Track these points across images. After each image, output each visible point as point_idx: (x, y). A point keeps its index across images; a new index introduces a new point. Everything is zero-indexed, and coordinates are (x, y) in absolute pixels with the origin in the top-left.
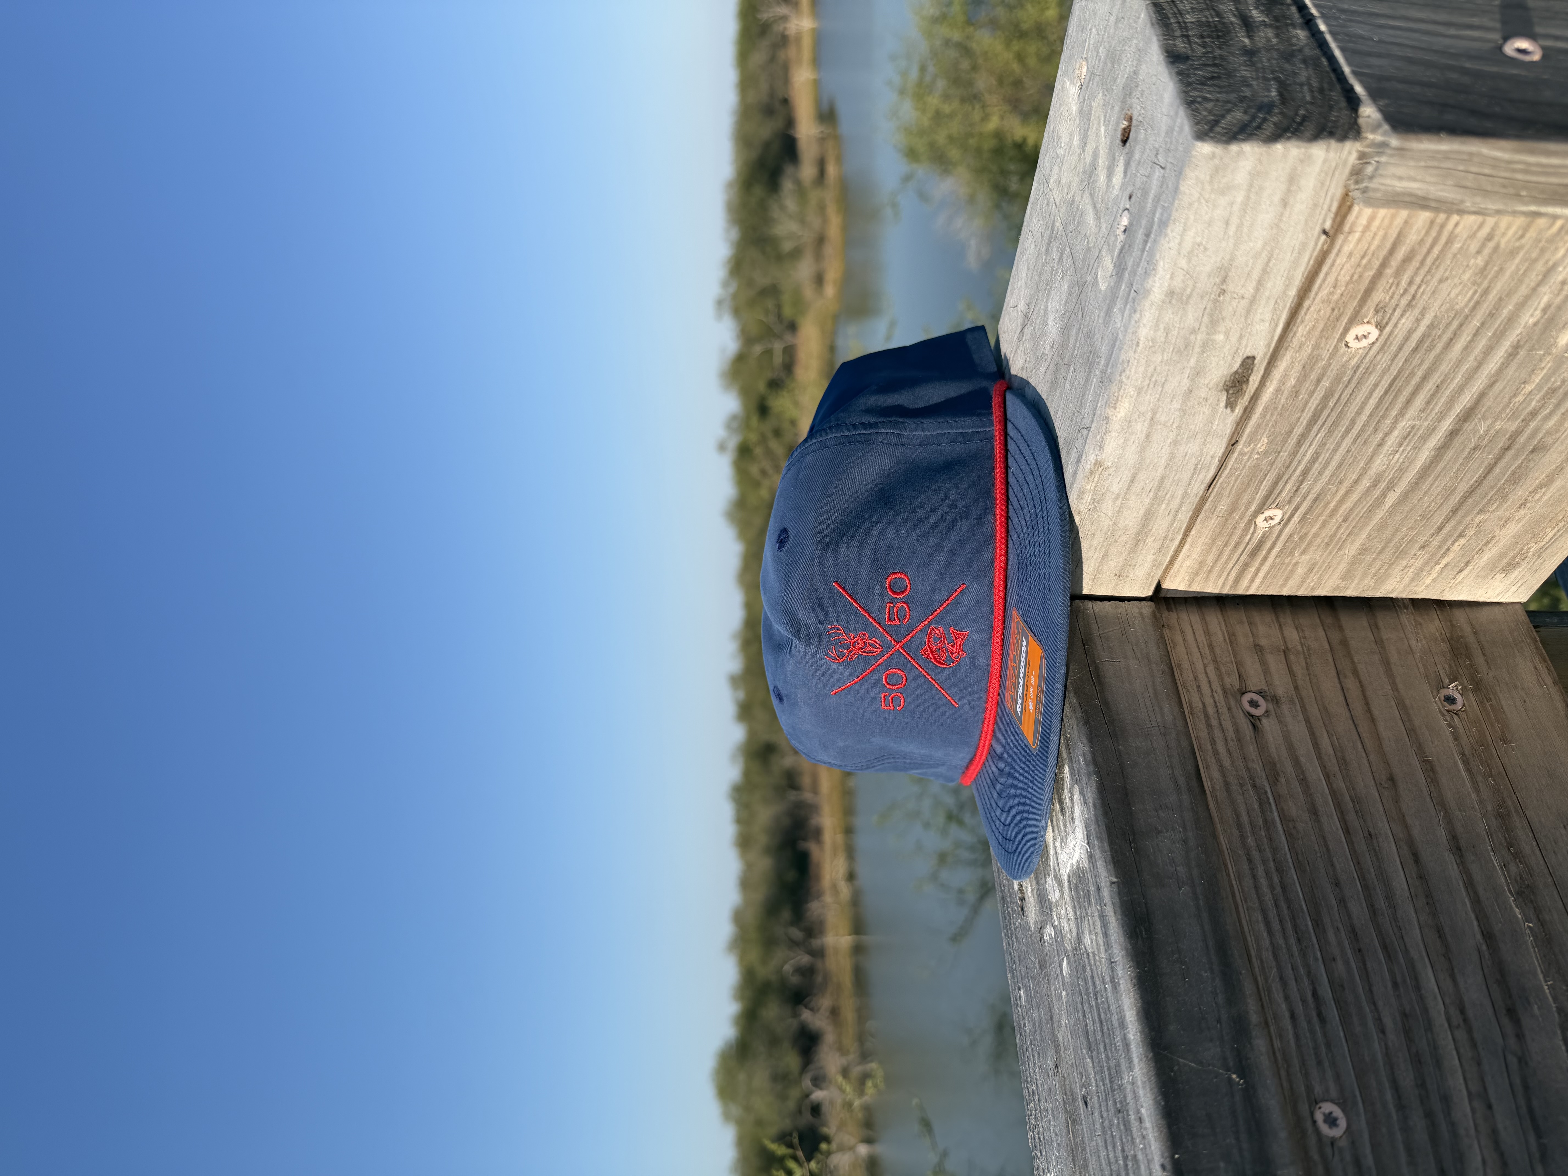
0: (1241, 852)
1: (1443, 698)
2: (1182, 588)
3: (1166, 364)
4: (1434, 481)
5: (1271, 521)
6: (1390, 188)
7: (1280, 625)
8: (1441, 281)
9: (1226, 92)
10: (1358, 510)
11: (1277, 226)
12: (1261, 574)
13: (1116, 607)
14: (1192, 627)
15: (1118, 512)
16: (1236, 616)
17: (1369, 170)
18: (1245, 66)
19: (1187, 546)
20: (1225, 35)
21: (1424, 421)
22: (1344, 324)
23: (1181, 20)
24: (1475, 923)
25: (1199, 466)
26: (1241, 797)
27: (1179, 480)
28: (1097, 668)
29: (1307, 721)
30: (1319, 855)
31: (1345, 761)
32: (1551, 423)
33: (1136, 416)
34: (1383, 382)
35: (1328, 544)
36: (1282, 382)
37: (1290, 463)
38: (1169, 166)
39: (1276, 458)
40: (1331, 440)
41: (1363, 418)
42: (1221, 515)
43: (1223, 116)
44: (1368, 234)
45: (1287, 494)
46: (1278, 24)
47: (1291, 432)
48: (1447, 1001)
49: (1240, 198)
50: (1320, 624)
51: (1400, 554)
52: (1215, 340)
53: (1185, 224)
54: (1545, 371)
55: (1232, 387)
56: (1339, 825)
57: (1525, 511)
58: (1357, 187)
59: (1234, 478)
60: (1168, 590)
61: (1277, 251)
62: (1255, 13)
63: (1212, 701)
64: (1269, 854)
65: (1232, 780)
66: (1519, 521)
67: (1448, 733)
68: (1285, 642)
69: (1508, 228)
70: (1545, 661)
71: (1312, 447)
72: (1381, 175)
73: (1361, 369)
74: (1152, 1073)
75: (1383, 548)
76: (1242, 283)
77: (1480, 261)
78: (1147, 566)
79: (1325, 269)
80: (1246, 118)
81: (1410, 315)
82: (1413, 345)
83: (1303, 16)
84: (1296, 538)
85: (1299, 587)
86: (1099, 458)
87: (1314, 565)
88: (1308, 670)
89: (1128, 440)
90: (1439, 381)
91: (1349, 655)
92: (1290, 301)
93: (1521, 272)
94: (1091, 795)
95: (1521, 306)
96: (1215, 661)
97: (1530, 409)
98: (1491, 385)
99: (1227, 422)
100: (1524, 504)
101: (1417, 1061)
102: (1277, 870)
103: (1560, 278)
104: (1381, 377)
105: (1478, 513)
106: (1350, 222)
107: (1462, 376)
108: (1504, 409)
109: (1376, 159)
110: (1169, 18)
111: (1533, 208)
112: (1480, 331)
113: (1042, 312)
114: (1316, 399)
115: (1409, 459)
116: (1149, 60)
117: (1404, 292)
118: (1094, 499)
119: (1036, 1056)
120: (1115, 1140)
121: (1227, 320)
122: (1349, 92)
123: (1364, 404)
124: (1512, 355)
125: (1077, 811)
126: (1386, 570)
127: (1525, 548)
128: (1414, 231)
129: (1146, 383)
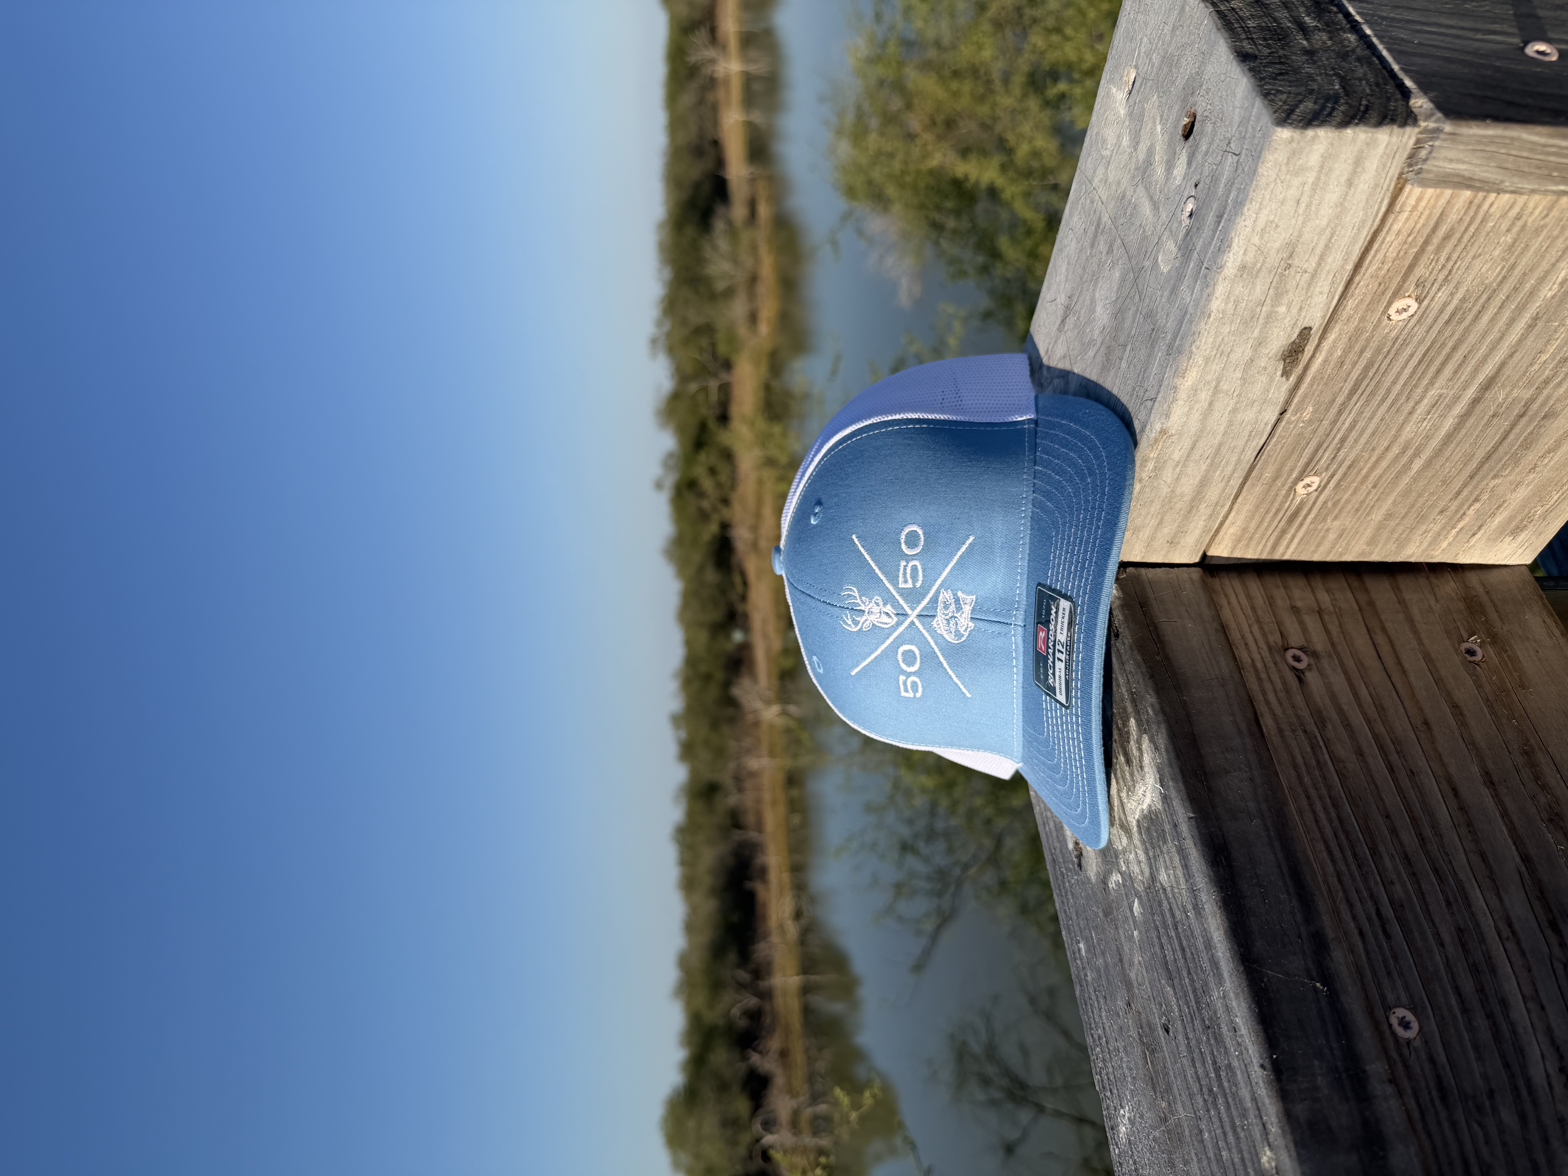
0: (1300, 790)
1: (1464, 651)
2: (1225, 554)
3: (1232, 335)
4: (1456, 448)
5: (1309, 488)
6: (1441, 170)
7: (1313, 590)
8: (1474, 258)
9: (1295, 86)
10: (1386, 476)
11: (1342, 204)
12: (1296, 541)
13: (1168, 573)
14: (1235, 591)
15: (1177, 479)
16: (1274, 582)
17: (1423, 153)
18: (1308, 64)
19: (1234, 512)
20: (1284, 38)
21: (1451, 390)
22: (1388, 297)
23: (1243, 25)
24: (1513, 848)
25: (1253, 433)
26: (1294, 742)
27: (1235, 447)
28: (1156, 628)
29: (1346, 673)
30: (1369, 792)
31: (1383, 708)
32: (1561, 391)
33: (1202, 386)
34: (1418, 353)
35: (1357, 510)
36: (1330, 353)
37: (1331, 431)
38: (1244, 151)
39: (1319, 426)
40: (1368, 408)
41: (1398, 387)
42: (1265, 482)
43: (1297, 106)
44: (1416, 213)
45: (1325, 461)
46: (1329, 29)
47: (1334, 401)
48: (1496, 917)
49: (1311, 177)
50: (1347, 587)
51: (1422, 519)
52: (1278, 312)
53: (1261, 203)
55: (1289, 356)
56: (1384, 766)
57: (1534, 475)
58: (1411, 169)
59: (1280, 446)
60: (1212, 557)
61: (1339, 228)
62: (1307, 19)
63: (1259, 657)
64: (1324, 791)
65: (1284, 726)
66: (1528, 485)
67: (1471, 682)
68: (1318, 604)
69: (1535, 208)
70: (1552, 616)
71: (1351, 416)
72: (1434, 158)
73: (1400, 340)
74: (1244, 984)
75: (1406, 514)
76: (1307, 257)
77: (1509, 239)
78: (1197, 532)
79: (1376, 246)
80: (1317, 107)
81: (1446, 289)
82: (1447, 317)
83: (1348, 21)
84: (1330, 504)
85: (1329, 552)
86: (1165, 426)
87: (1344, 530)
88: (1342, 628)
89: (1193, 408)
90: (1466, 352)
91: (1376, 615)
92: (1347, 275)
93: (1544, 248)
94: (1162, 740)
95: (1542, 280)
96: (1258, 621)
97: (1543, 377)
98: (1511, 355)
99: (1281, 390)
100: (1534, 468)
101: (1474, 970)
102: (1333, 805)
104: (1417, 348)
105: (1493, 478)
106: (1401, 203)
107: (1487, 347)
108: (1520, 378)
109: (1430, 143)
110: (1232, 23)
111: (1562, 187)
112: (1506, 303)
113: (1088, 302)
114: (1358, 369)
115: (1435, 426)
116: (1215, 61)
117: (1442, 268)
118: (1156, 467)
119: (1102, 1001)
120: (1204, 1056)
121: (1290, 293)
122: (1401, 86)
123: (1400, 374)
124: (1531, 327)
125: (1147, 759)
126: (1407, 535)
127: (1532, 512)
128: (1455, 210)
129: (1214, 353)
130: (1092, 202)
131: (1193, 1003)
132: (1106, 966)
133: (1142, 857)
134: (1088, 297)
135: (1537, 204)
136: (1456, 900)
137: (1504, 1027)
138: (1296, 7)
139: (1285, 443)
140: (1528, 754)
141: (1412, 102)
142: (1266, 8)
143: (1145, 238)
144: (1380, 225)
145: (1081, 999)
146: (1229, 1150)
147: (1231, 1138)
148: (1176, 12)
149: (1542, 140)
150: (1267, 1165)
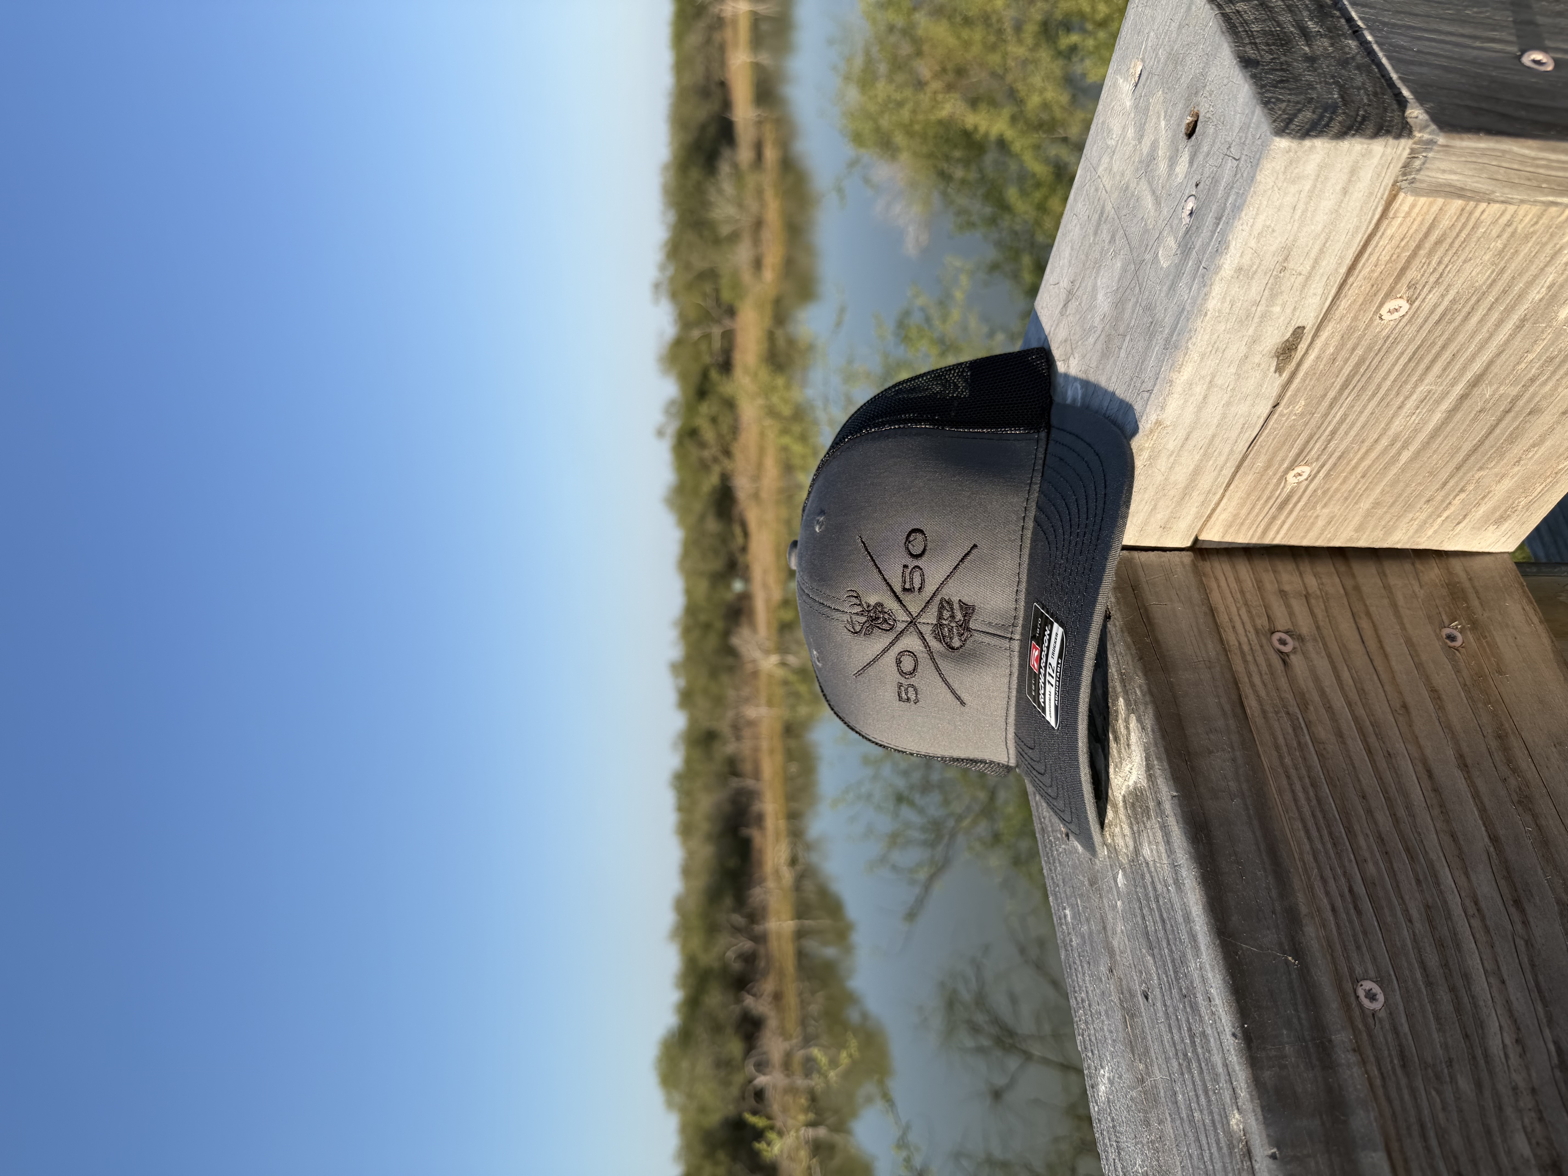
0: (1280, 770)
1: (1444, 636)
2: (1216, 539)
3: (1228, 333)
4: (1443, 441)
5: (1299, 477)
6: (1434, 180)
7: (1301, 574)
8: (1465, 262)
9: (1295, 94)
10: (1375, 467)
11: (1337, 211)
12: (1286, 527)
13: (1160, 557)
14: (1224, 575)
15: (1171, 467)
16: (1263, 565)
17: (1417, 163)
18: (1308, 71)
19: (1225, 501)
20: (1287, 43)
21: (1440, 386)
22: (1380, 298)
23: (1247, 29)
24: (1483, 829)
25: (1246, 426)
26: (1277, 723)
27: (1228, 439)
28: (1146, 610)
29: (1329, 656)
30: (1347, 772)
31: (1364, 691)
32: (1547, 388)
33: (1197, 379)
34: (1408, 351)
35: (1346, 499)
36: (1323, 350)
37: (1322, 424)
38: (1243, 157)
39: (1310, 419)
40: (1359, 403)
41: (1388, 383)
42: (1257, 471)
43: (1295, 115)
44: (1409, 218)
45: (1316, 452)
46: (1331, 34)
47: (1325, 395)
48: (1463, 894)
49: (1308, 185)
50: (1335, 572)
51: (1408, 507)
52: (1272, 312)
53: (1258, 209)
54: (1545, 342)
55: (1282, 354)
56: (1362, 746)
57: (1519, 468)
58: (1405, 178)
59: (1272, 437)
60: (1205, 541)
61: (1334, 233)
62: (1310, 24)
63: (1246, 640)
64: (1304, 772)
65: (1268, 708)
66: (1512, 477)
67: (1450, 667)
68: (1306, 588)
69: (1524, 217)
70: (1531, 602)
71: (1342, 409)
72: (1428, 168)
73: (1391, 339)
74: (1220, 957)
75: (1394, 503)
76: (1302, 261)
77: (1499, 244)
78: (1190, 518)
79: (1369, 250)
80: (1315, 116)
81: (1437, 291)
82: (1437, 318)
83: (1351, 27)
84: (1320, 492)
85: (1317, 539)
86: (1160, 418)
87: (1333, 518)
88: (1327, 612)
89: (1188, 402)
90: (1455, 350)
91: (1362, 599)
92: (1340, 278)
93: (1533, 254)
94: (1149, 722)
95: (1530, 284)
96: (1246, 604)
97: (1530, 375)
98: (1499, 355)
99: (1274, 385)
100: (1518, 461)
101: (1440, 945)
102: (1312, 785)
103: (1565, 260)
104: (1407, 346)
105: (1478, 470)
106: (1395, 209)
107: (1476, 346)
108: (1508, 376)
109: (1424, 154)
110: (1236, 27)
111: (1551, 199)
112: (1494, 305)
113: (1089, 289)
114: (1350, 365)
115: (1423, 420)
116: (1219, 64)
117: (1433, 272)
118: (1150, 456)
119: (1086, 966)
120: (1180, 1022)
121: (1285, 294)
122: (1398, 95)
123: (1390, 371)
124: (1519, 327)
125: (1134, 738)
126: (1394, 523)
127: (1516, 502)
128: (1447, 217)
129: (1209, 349)
130: (1097, 190)
131: (1172, 973)
132: (1091, 933)
133: (1127, 831)
134: (1090, 284)
135: (1526, 214)
136: (1426, 878)
137: (1466, 1000)
138: (1300, 11)
139: (1277, 434)
140: (1501, 737)
141: (1408, 112)
142: (1270, 11)
143: (1146, 231)
144: (1373, 229)
145: (1065, 962)
146: (1201, 1111)
147: (1203, 1100)
148: (1182, 11)
149: (1533, 154)
150: (1235, 1127)
